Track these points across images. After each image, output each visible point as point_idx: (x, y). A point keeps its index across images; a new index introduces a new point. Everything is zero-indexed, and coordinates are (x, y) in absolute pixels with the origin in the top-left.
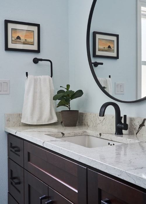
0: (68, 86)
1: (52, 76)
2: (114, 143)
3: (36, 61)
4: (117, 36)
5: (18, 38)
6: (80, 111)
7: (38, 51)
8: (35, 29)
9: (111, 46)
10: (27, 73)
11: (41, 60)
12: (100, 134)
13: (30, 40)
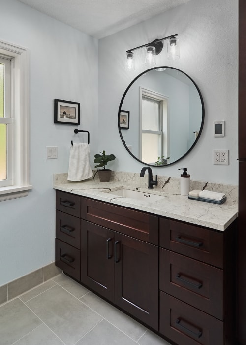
0: (104, 152)
1: (89, 144)
2: (149, 194)
3: (76, 131)
4: (129, 112)
5: (65, 113)
6: (112, 170)
7: (78, 124)
8: (76, 106)
9: (125, 120)
10: (72, 142)
11: (82, 131)
12: (137, 189)
13: (72, 115)
